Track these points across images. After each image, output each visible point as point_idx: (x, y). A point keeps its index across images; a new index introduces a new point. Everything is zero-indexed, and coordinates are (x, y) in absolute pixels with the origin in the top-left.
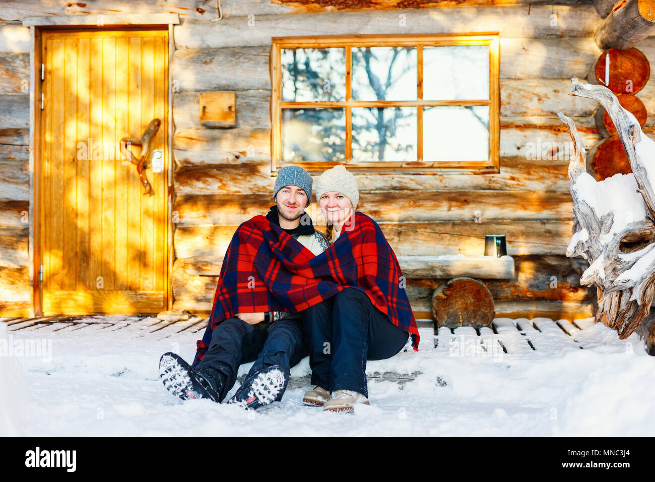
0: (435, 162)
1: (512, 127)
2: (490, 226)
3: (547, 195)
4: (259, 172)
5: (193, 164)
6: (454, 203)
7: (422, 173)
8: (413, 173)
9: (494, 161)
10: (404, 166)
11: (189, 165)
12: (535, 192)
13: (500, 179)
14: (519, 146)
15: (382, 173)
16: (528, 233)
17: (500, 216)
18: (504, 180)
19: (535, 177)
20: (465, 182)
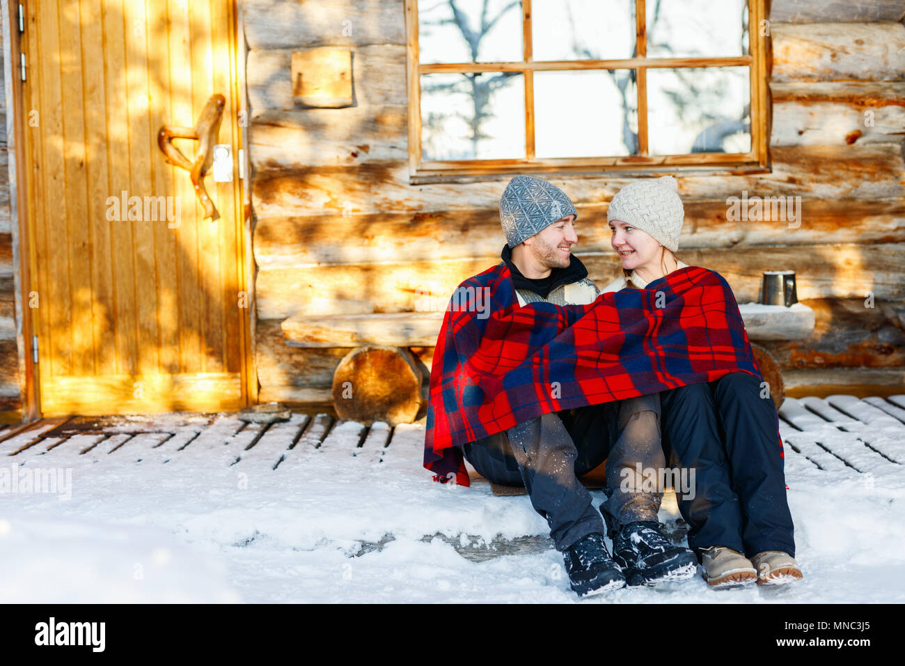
0: (667, 156)
1: (791, 100)
2: (757, 256)
3: (842, 205)
4: (390, 177)
5: (280, 166)
6: (701, 221)
7: (651, 174)
8: (637, 174)
9: (759, 154)
10: (619, 163)
11: (275, 169)
12: (823, 200)
13: (772, 183)
14: (801, 128)
15: (588, 176)
16: (817, 265)
17: (772, 240)
18: (778, 184)
19: (826, 177)
20: (719, 188)
